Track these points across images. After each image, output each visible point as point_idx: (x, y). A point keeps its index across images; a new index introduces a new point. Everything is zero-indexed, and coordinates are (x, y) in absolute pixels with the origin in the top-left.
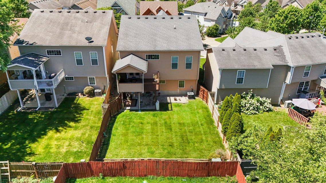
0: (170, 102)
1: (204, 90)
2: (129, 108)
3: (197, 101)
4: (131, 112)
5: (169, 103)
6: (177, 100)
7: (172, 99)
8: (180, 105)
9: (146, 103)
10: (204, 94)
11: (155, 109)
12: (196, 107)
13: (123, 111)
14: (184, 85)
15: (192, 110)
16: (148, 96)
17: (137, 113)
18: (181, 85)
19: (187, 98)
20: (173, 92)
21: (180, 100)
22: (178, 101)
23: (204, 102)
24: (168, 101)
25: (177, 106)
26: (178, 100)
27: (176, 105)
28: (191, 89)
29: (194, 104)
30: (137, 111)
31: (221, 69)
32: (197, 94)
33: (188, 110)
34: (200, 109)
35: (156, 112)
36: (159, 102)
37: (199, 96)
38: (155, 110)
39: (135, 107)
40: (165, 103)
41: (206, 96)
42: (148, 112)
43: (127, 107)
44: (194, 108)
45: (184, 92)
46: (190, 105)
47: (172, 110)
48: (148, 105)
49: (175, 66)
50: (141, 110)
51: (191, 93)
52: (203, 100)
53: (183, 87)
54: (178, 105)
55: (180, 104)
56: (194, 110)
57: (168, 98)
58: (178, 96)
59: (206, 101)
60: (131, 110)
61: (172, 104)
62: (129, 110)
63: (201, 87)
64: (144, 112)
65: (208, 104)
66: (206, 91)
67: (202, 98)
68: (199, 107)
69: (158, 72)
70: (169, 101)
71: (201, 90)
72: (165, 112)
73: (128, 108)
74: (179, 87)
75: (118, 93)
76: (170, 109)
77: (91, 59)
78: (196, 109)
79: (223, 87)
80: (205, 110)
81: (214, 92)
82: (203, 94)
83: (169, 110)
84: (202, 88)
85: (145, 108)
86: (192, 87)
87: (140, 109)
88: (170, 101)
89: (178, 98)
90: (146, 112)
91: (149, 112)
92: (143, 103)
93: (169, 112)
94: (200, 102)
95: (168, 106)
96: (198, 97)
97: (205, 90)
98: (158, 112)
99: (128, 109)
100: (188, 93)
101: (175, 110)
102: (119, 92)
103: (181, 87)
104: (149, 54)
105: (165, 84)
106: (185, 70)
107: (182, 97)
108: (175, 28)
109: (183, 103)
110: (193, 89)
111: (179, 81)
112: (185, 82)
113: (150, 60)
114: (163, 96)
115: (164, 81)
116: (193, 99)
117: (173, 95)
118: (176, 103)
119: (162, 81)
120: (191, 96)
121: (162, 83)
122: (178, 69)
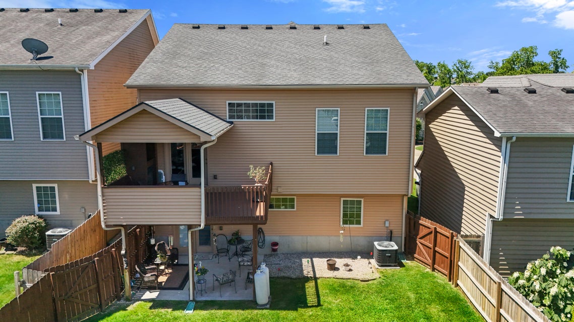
0: (311, 275)
1: (436, 232)
2: (153, 295)
3: (412, 272)
4: (156, 311)
5: (307, 279)
6: (338, 269)
7: (321, 264)
8: (352, 287)
9: (220, 277)
10: (435, 245)
11: (251, 299)
12: (412, 296)
13: (124, 309)
14: (359, 216)
15: (398, 308)
16: (236, 254)
17: (178, 313)
18: (351, 217)
19: (373, 261)
20: (324, 241)
21: (350, 270)
22: (342, 273)
23: (441, 278)
24: (305, 273)
25: (338, 291)
26: (342, 268)
27: (335, 285)
28: (385, 233)
29: (405, 285)
30: (180, 305)
31: (509, 139)
32: (409, 250)
33: (385, 304)
34: (433, 301)
35: (256, 312)
36: (267, 270)
37: (416, 255)
38: (252, 304)
39: (179, 292)
40: (294, 277)
41: (447, 254)
42: (223, 311)
43: (148, 293)
44: (408, 298)
45: (362, 242)
46: (387, 286)
47: (319, 305)
48: (229, 283)
49: (327, 144)
50: (197, 302)
51: (386, 243)
52: (434, 269)
53: (359, 223)
54: (343, 286)
55: (349, 283)
56: (409, 307)
57: (305, 261)
58: (341, 254)
59: (447, 273)
60: (156, 304)
61: (319, 281)
62: (150, 304)
63: (424, 221)
64: (206, 312)
65: (459, 282)
66: (448, 234)
67: (430, 261)
68: (427, 296)
69: (271, 164)
70: (307, 271)
71: (423, 232)
72: (291, 314)
73: (148, 295)
74: (345, 222)
75: (103, 226)
76: (311, 299)
77: (40, 117)
78: (413, 301)
79: (519, 215)
80: (451, 307)
81: (479, 236)
82: (431, 246)
83: (306, 306)
84: (429, 225)
85: (215, 297)
86: (387, 224)
87: (194, 300)
88: (312, 272)
89: (340, 262)
90: (213, 311)
91: (229, 311)
92: (208, 277)
93: (309, 312)
94: (424, 276)
95: (303, 289)
96: (413, 259)
97: (438, 229)
98: (265, 311)
99: (145, 300)
100: (376, 243)
101: (330, 303)
102: (107, 226)
103: (351, 223)
104: (239, 100)
105: (295, 209)
106: (363, 157)
107: (356, 258)
108: (327, 43)
109: (362, 281)
110: (391, 232)
111: (342, 199)
112: (364, 204)
113: (244, 123)
114: (288, 254)
115: (292, 200)
116: (395, 266)
117: (324, 253)
118: (335, 280)
119: (285, 200)
120: (387, 255)
121: (282, 209)
122: (338, 154)
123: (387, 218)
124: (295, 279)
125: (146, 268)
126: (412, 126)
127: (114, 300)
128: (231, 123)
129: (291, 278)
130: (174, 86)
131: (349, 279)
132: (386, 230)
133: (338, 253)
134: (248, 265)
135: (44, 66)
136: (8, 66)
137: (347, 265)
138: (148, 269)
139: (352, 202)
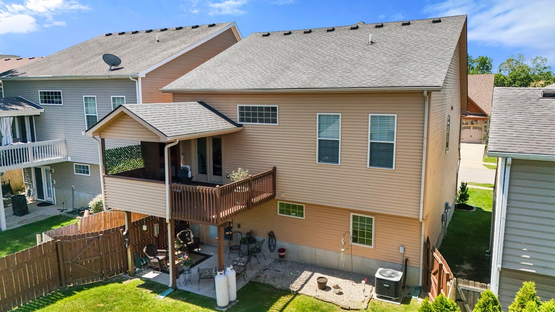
0: (295, 290)
2: (154, 275)
5: (288, 293)
6: (327, 289)
7: (312, 279)
10: (439, 286)
14: (370, 235)
17: (153, 296)
18: (361, 234)
20: (332, 257)
21: (341, 293)
22: (329, 295)
24: (293, 286)
26: (332, 290)
28: (397, 259)
37: (430, 294)
49: (329, 152)
50: (176, 290)
53: (369, 243)
57: (305, 274)
61: (297, 297)
62: (142, 283)
63: (436, 254)
69: (275, 168)
70: (297, 285)
73: (149, 275)
74: (355, 241)
75: (104, 208)
84: (439, 260)
85: (195, 289)
86: (402, 250)
87: (173, 288)
88: (300, 287)
95: (276, 301)
97: (443, 267)
100: (379, 270)
104: (253, 103)
105: (304, 218)
106: (366, 169)
107: (360, 282)
108: (372, 42)
109: (342, 308)
110: (407, 260)
111: (352, 214)
112: (376, 223)
113: (254, 126)
114: (296, 263)
115: (301, 208)
116: (396, 301)
117: (332, 269)
118: (314, 300)
119: (294, 207)
120: (385, 285)
121: (293, 216)
122: (339, 164)
123: (403, 243)
124: (278, 290)
125: (158, 250)
126: (423, 137)
127: (121, 272)
128: (241, 126)
129: (275, 288)
130: (193, 91)
131: (329, 302)
132: (401, 257)
133: (346, 273)
134: (241, 266)
135: (111, 76)
136: (86, 76)
137: (337, 287)
138: (159, 252)
139: (362, 219)
